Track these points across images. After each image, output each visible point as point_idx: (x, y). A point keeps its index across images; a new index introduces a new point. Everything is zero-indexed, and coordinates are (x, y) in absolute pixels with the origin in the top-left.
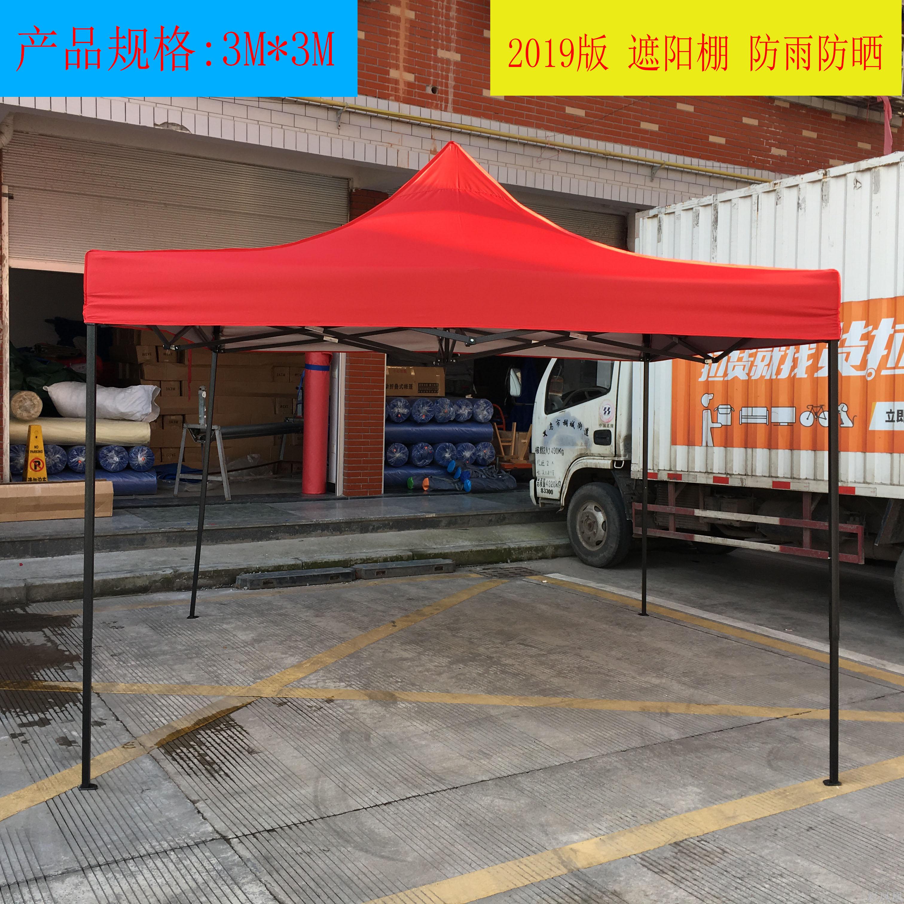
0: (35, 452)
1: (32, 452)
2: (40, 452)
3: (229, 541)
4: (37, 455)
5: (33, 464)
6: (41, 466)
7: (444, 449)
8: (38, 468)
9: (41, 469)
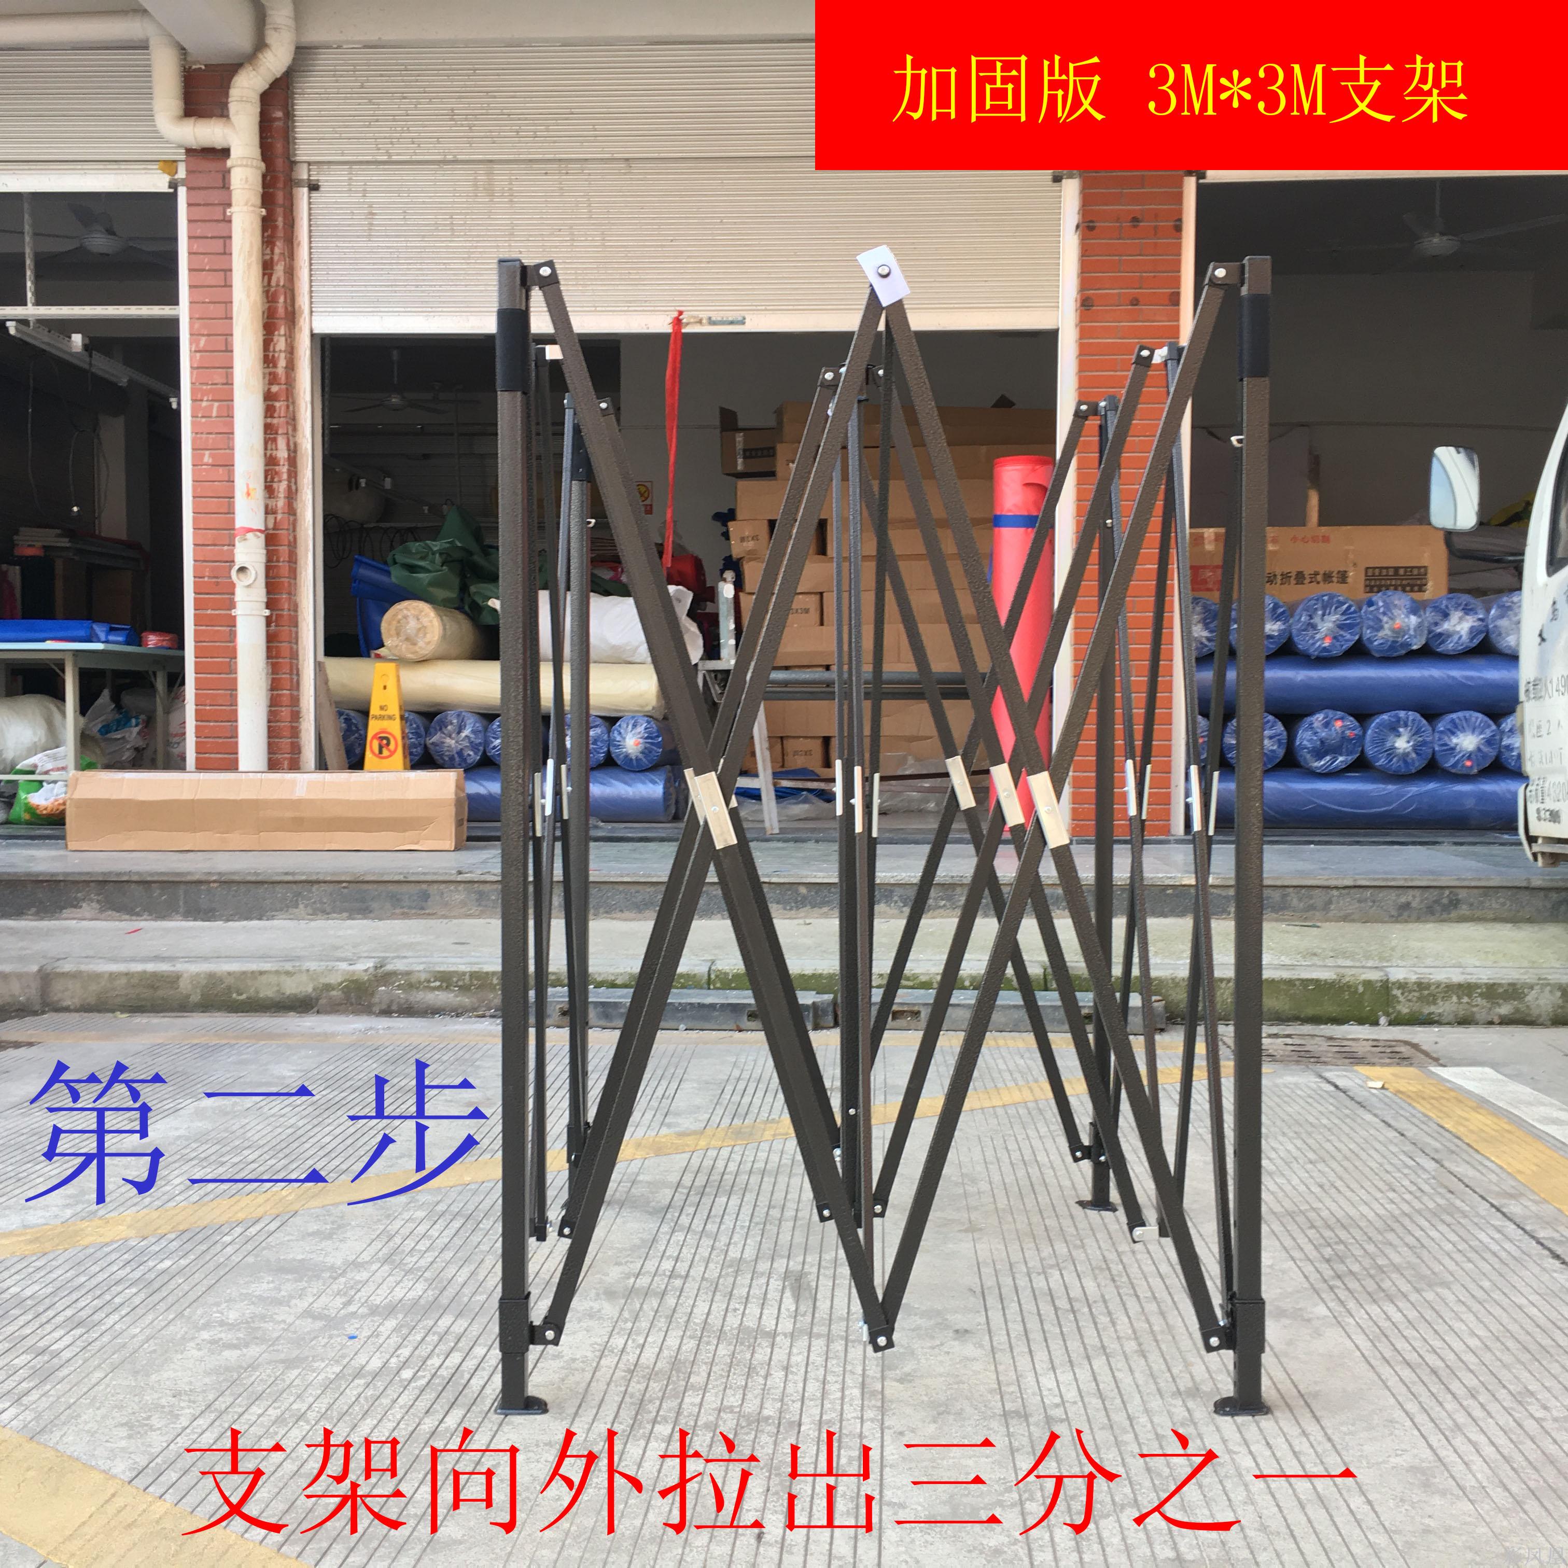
0: (382, 718)
1: (376, 717)
2: (390, 718)
3: (627, 914)
4: (385, 724)
5: (376, 744)
6: (392, 746)
7: (1394, 729)
8: (385, 752)
9: (392, 753)
